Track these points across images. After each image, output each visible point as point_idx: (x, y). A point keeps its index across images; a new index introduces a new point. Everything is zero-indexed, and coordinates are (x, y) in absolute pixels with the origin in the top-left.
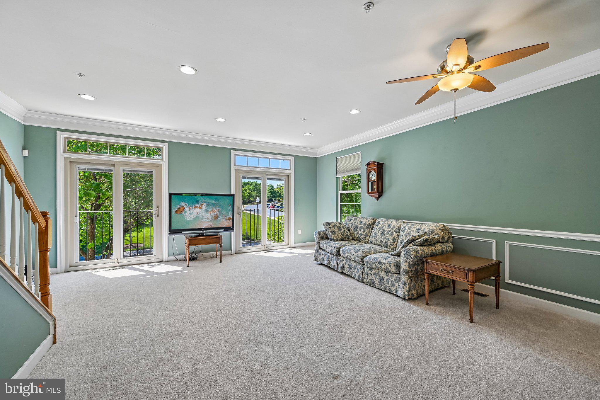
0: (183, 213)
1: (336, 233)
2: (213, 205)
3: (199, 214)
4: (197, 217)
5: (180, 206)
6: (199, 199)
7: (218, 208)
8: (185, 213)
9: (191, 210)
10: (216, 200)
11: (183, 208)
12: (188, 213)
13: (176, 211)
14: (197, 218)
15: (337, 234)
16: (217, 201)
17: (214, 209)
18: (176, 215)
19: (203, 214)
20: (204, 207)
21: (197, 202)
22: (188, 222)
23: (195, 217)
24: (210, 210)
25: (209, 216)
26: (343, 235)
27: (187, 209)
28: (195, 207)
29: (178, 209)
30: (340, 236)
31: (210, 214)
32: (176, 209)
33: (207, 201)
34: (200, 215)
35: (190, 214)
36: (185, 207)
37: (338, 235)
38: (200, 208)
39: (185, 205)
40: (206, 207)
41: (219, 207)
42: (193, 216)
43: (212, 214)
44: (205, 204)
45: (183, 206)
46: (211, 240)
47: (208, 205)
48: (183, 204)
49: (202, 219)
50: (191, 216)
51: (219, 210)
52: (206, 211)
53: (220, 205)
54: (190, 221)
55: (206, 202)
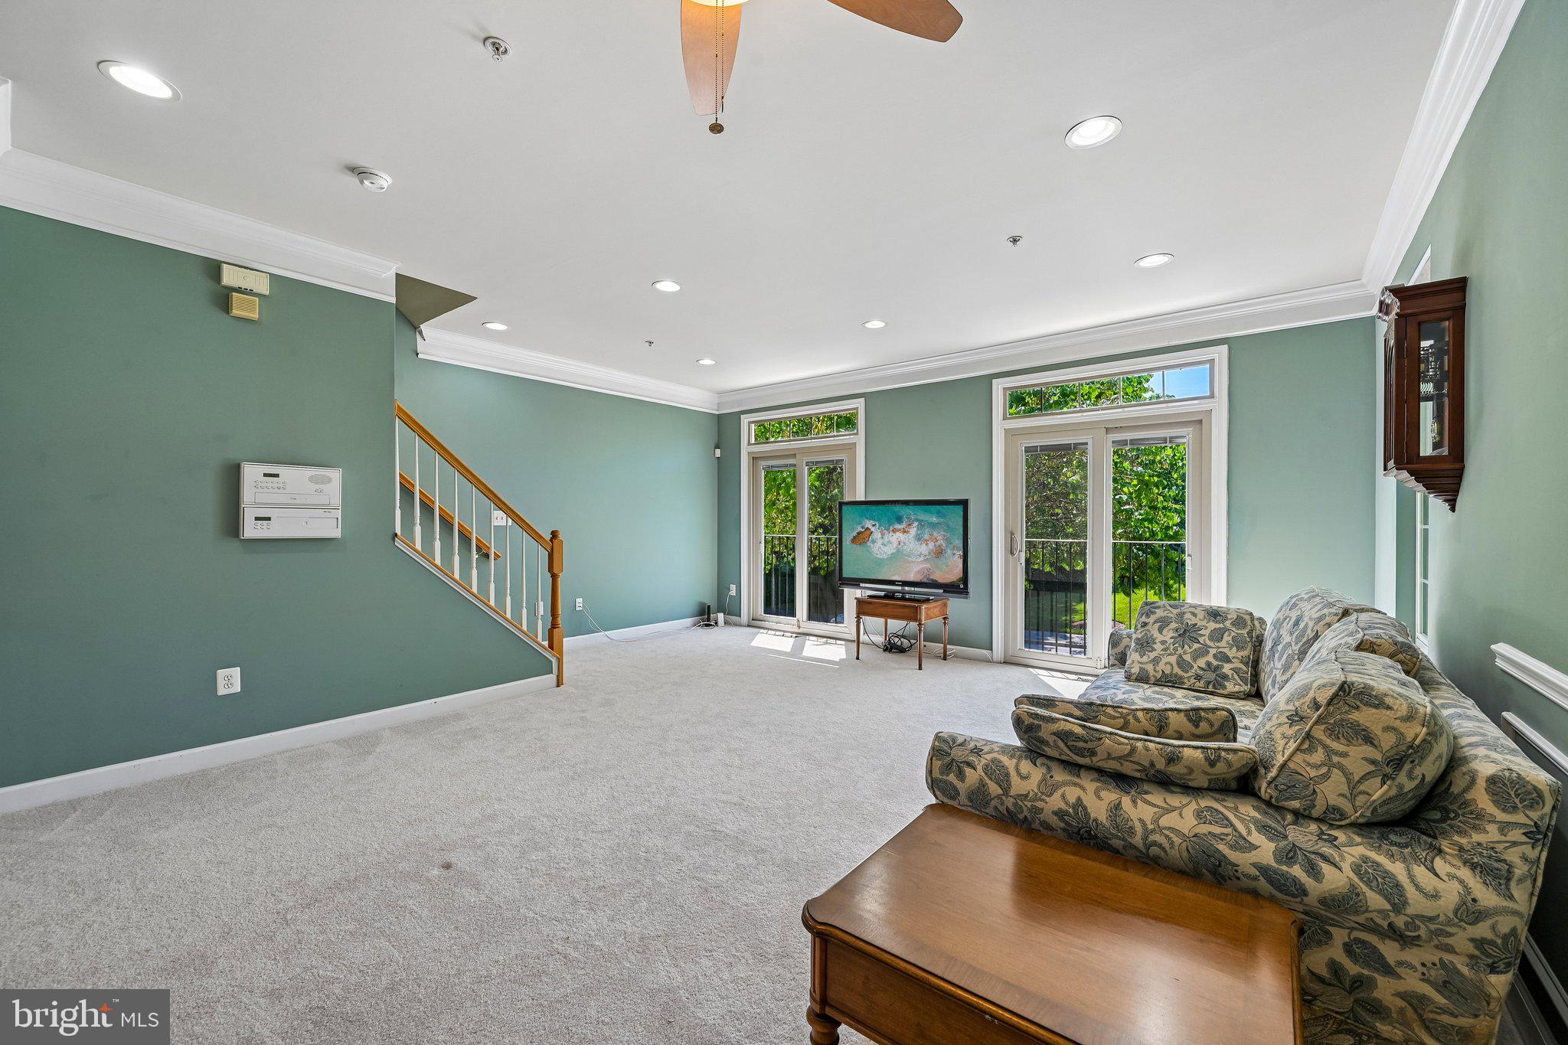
0: (869, 544)
1: (1154, 650)
2: (933, 526)
3: (902, 544)
4: (898, 551)
5: (863, 527)
6: (904, 513)
7: (943, 533)
8: (873, 542)
9: (886, 537)
10: (939, 514)
11: (868, 532)
12: (880, 542)
13: (855, 537)
14: (898, 555)
15: (1152, 655)
16: (942, 518)
17: (935, 534)
18: (854, 546)
19: (911, 546)
20: (913, 531)
21: (899, 520)
22: (880, 563)
23: (894, 551)
24: (926, 536)
25: (924, 549)
26: (1182, 664)
27: (877, 535)
28: (894, 531)
29: (858, 533)
30: (1168, 664)
31: (927, 544)
32: (855, 534)
33: (920, 518)
34: (905, 548)
35: (883, 544)
36: (873, 529)
37: (1156, 661)
38: (904, 532)
39: (874, 525)
40: (918, 529)
41: (944, 531)
42: (890, 550)
43: (931, 545)
44: (916, 524)
45: (868, 529)
46: (899, 610)
47: (922, 525)
48: (868, 524)
49: (909, 556)
50: (885, 549)
51: (944, 535)
52: (918, 538)
53: (948, 526)
54: (882, 559)
55: (917, 520)
